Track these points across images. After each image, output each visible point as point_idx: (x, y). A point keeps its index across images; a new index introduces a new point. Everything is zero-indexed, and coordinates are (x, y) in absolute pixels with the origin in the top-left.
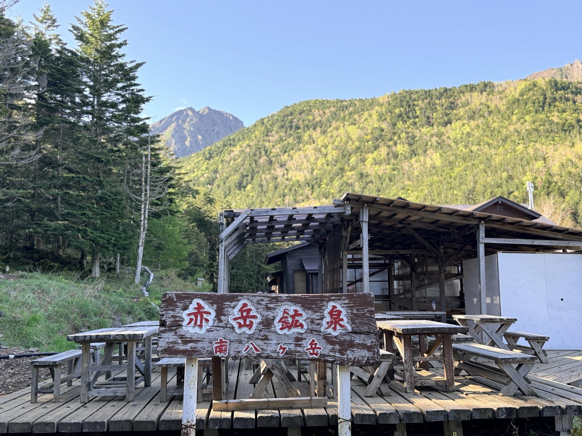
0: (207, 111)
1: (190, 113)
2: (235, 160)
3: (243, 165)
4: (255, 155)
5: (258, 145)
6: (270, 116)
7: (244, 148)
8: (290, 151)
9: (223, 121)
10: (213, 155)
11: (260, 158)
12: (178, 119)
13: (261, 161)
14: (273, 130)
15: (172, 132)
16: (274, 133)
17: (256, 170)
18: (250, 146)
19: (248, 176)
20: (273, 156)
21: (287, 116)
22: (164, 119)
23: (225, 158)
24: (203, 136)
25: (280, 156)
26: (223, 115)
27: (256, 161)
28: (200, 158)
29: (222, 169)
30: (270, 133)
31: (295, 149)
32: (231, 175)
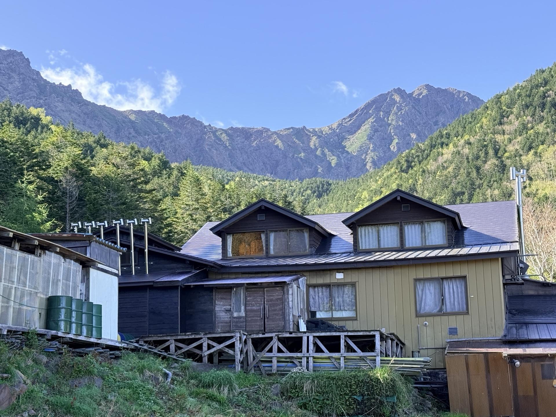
0: (425, 92)
1: (397, 98)
2: (444, 168)
3: (455, 177)
4: (478, 158)
5: (484, 140)
6: (511, 89)
7: (460, 149)
8: (538, 146)
9: (452, 106)
10: (413, 164)
11: (485, 162)
12: (378, 109)
13: (488, 166)
14: (512, 113)
15: (368, 131)
16: (512, 117)
17: (477, 183)
18: (470, 144)
19: (463, 193)
20: (508, 158)
21: (537, 86)
22: (356, 111)
23: (429, 167)
24: (418, 135)
25: (521, 155)
26: (454, 95)
27: (478, 169)
28: (393, 170)
29: (423, 185)
30: (505, 119)
31: (547, 142)
32: (436, 194)
